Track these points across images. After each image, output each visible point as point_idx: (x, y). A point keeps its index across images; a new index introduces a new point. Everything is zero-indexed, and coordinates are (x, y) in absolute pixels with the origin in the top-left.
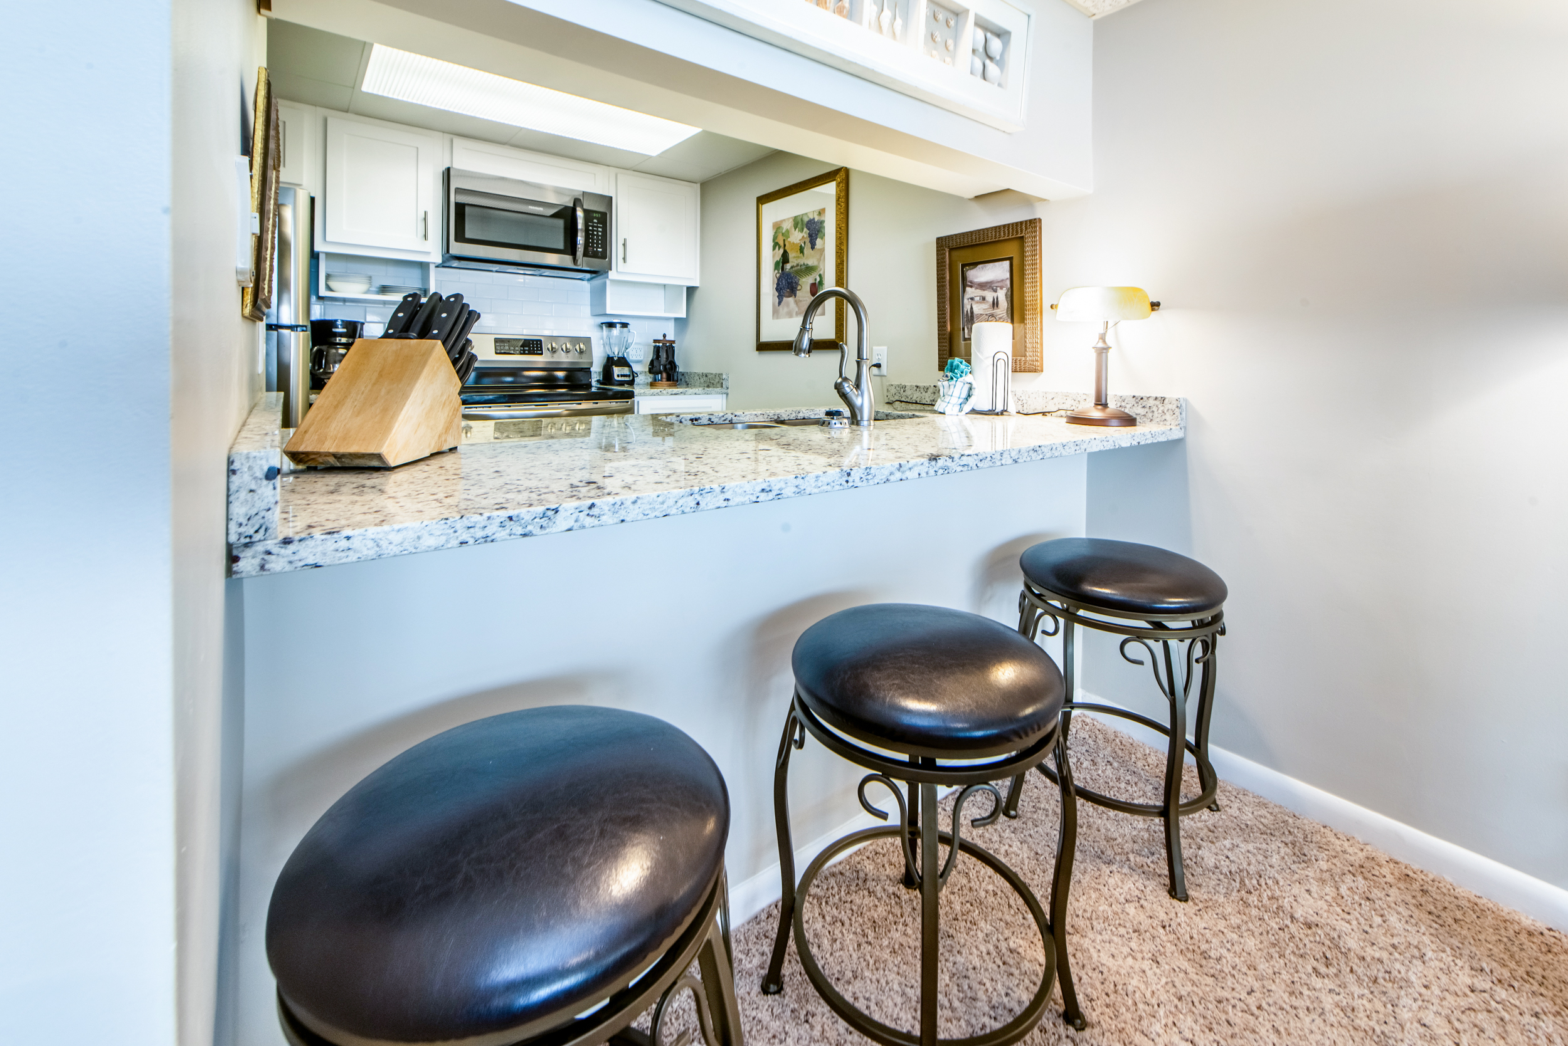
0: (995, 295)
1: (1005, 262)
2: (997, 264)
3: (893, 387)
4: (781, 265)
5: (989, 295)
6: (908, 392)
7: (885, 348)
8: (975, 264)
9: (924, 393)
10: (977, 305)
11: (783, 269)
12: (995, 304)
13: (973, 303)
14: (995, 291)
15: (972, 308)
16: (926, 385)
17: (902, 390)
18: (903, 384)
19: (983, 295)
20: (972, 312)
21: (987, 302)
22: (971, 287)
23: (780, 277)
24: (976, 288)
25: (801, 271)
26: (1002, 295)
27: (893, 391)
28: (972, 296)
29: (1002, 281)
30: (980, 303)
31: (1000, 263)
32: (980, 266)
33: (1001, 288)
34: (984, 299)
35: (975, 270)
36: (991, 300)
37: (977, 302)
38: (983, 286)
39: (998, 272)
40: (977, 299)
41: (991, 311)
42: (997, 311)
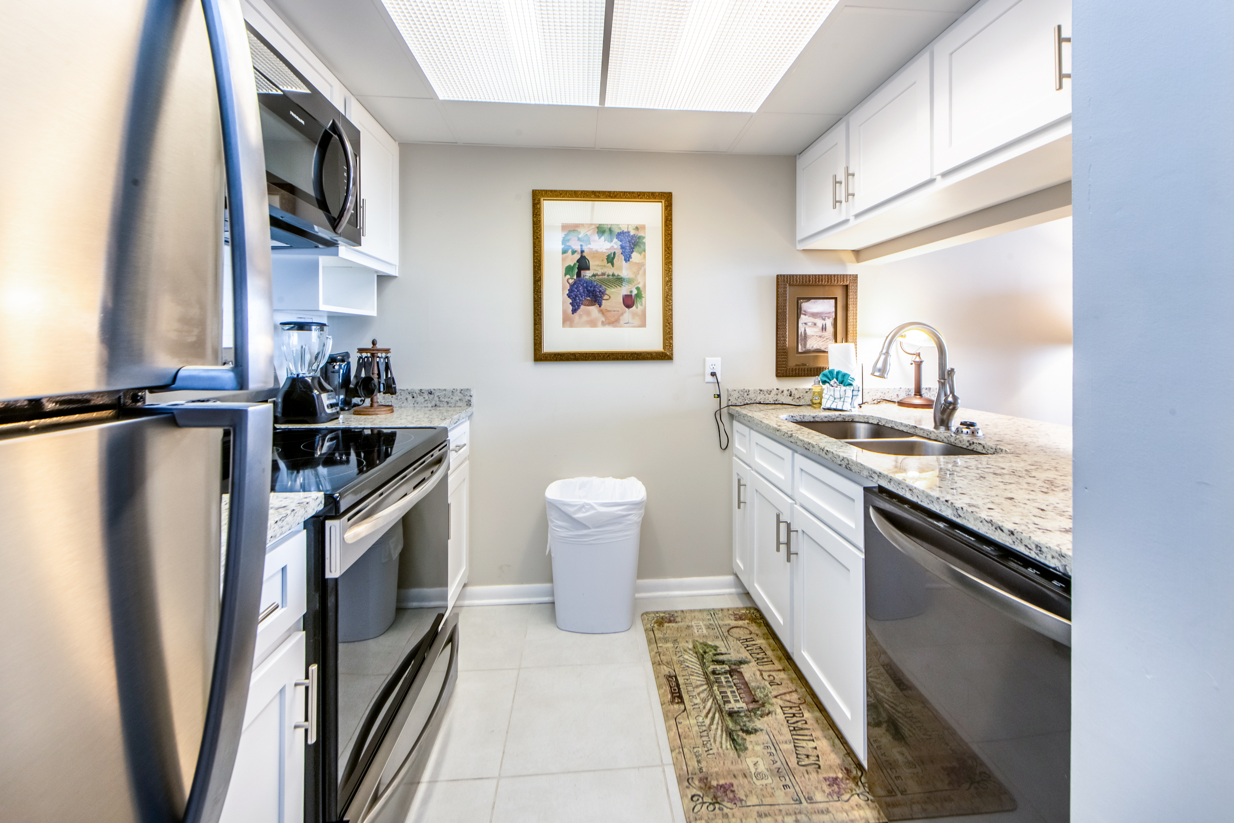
0: (824, 322)
1: (831, 300)
2: (825, 300)
3: (737, 392)
4: (576, 270)
5: (820, 322)
6: (752, 395)
7: (719, 359)
8: (809, 299)
9: (767, 395)
10: (810, 328)
11: (579, 275)
12: (824, 328)
13: (806, 326)
14: (824, 320)
15: (805, 330)
16: (770, 388)
17: (746, 394)
18: (746, 389)
19: (815, 322)
20: (805, 334)
21: (818, 327)
22: (805, 315)
23: (575, 283)
24: (809, 316)
25: (609, 281)
26: (829, 323)
27: (736, 395)
28: (805, 322)
29: (829, 313)
30: (812, 327)
31: (828, 300)
32: (812, 301)
33: (829, 318)
34: (815, 324)
35: (808, 303)
36: (821, 326)
37: (810, 327)
38: (814, 315)
39: (826, 306)
40: (810, 324)
41: (820, 334)
42: (825, 334)
